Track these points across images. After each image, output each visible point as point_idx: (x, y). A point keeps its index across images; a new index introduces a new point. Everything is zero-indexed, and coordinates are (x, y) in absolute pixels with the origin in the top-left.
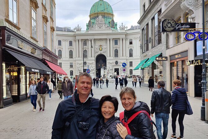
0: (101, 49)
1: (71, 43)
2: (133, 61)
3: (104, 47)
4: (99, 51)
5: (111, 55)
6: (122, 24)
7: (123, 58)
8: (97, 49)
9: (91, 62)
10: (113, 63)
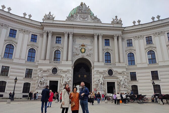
0: (83, 50)
1: (34, 38)
2: (137, 71)
3: (89, 48)
4: (80, 53)
5: (101, 59)
6: (116, 17)
7: (120, 65)
8: (76, 49)
9: (65, 69)
10: (104, 72)
